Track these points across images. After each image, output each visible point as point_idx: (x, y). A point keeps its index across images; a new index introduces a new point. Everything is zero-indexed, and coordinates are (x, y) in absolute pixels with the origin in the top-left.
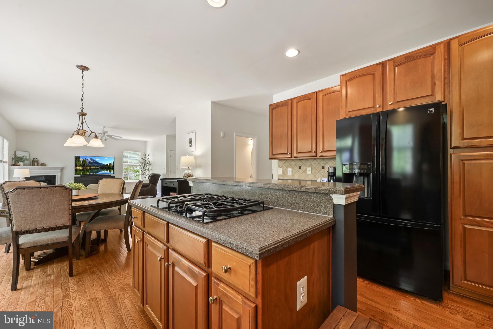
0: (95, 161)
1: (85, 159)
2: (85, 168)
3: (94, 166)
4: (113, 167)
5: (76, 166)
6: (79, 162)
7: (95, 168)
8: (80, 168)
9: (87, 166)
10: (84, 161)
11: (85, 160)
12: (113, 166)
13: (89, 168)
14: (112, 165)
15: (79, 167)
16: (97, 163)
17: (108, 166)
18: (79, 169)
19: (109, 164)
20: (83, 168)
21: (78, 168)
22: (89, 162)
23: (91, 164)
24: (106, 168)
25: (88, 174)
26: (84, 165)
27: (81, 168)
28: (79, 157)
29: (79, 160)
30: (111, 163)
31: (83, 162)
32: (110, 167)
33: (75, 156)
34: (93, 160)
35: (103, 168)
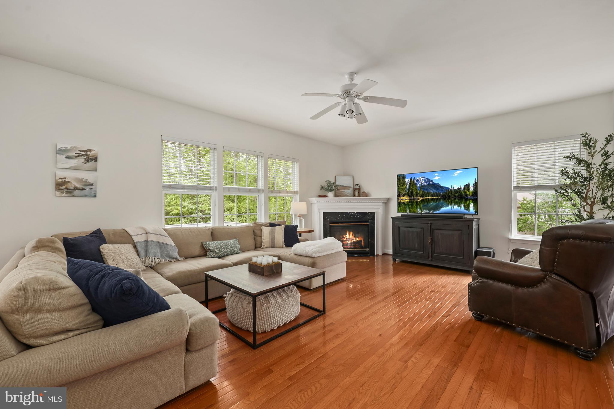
0: (432, 181)
1: (414, 179)
2: (414, 199)
3: (429, 194)
4: (473, 195)
5: (399, 195)
6: (404, 187)
7: (432, 197)
8: (405, 199)
9: (417, 195)
10: (412, 184)
11: (414, 181)
12: (475, 193)
13: (421, 199)
14: (471, 188)
15: (404, 196)
16: (436, 186)
17: (461, 193)
18: (403, 201)
19: (463, 188)
20: (410, 199)
21: (402, 199)
22: (422, 186)
23: (424, 189)
24: (455, 199)
25: (419, 213)
26: (412, 193)
27: (407, 198)
28: (404, 176)
29: (404, 183)
30: (469, 185)
31: (410, 186)
32: (467, 195)
33: (398, 176)
34: (429, 180)
35: (449, 198)
